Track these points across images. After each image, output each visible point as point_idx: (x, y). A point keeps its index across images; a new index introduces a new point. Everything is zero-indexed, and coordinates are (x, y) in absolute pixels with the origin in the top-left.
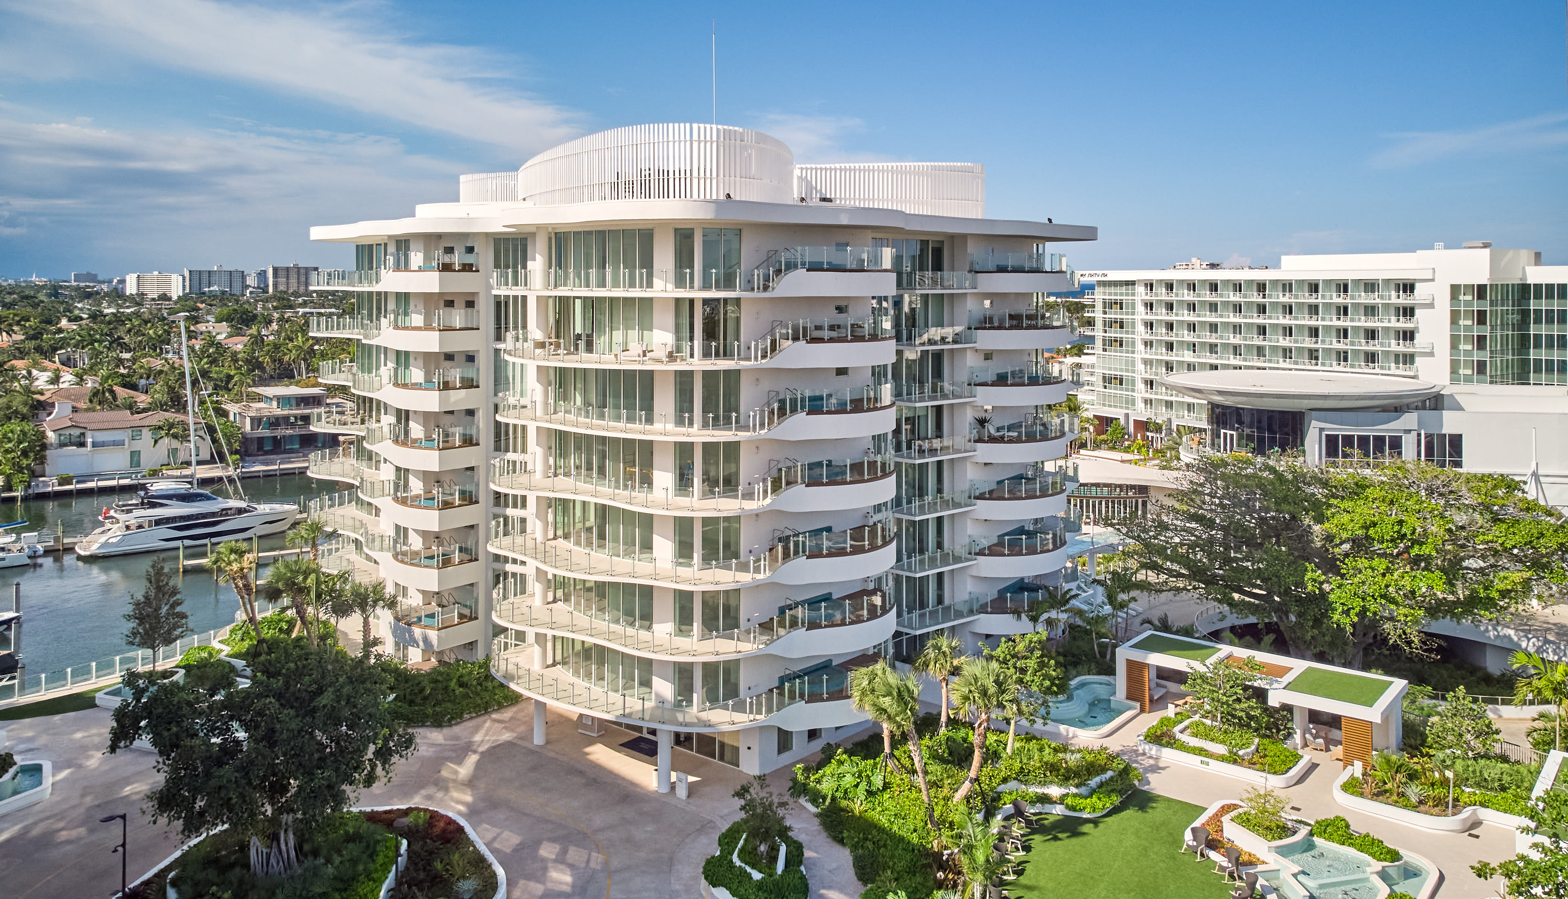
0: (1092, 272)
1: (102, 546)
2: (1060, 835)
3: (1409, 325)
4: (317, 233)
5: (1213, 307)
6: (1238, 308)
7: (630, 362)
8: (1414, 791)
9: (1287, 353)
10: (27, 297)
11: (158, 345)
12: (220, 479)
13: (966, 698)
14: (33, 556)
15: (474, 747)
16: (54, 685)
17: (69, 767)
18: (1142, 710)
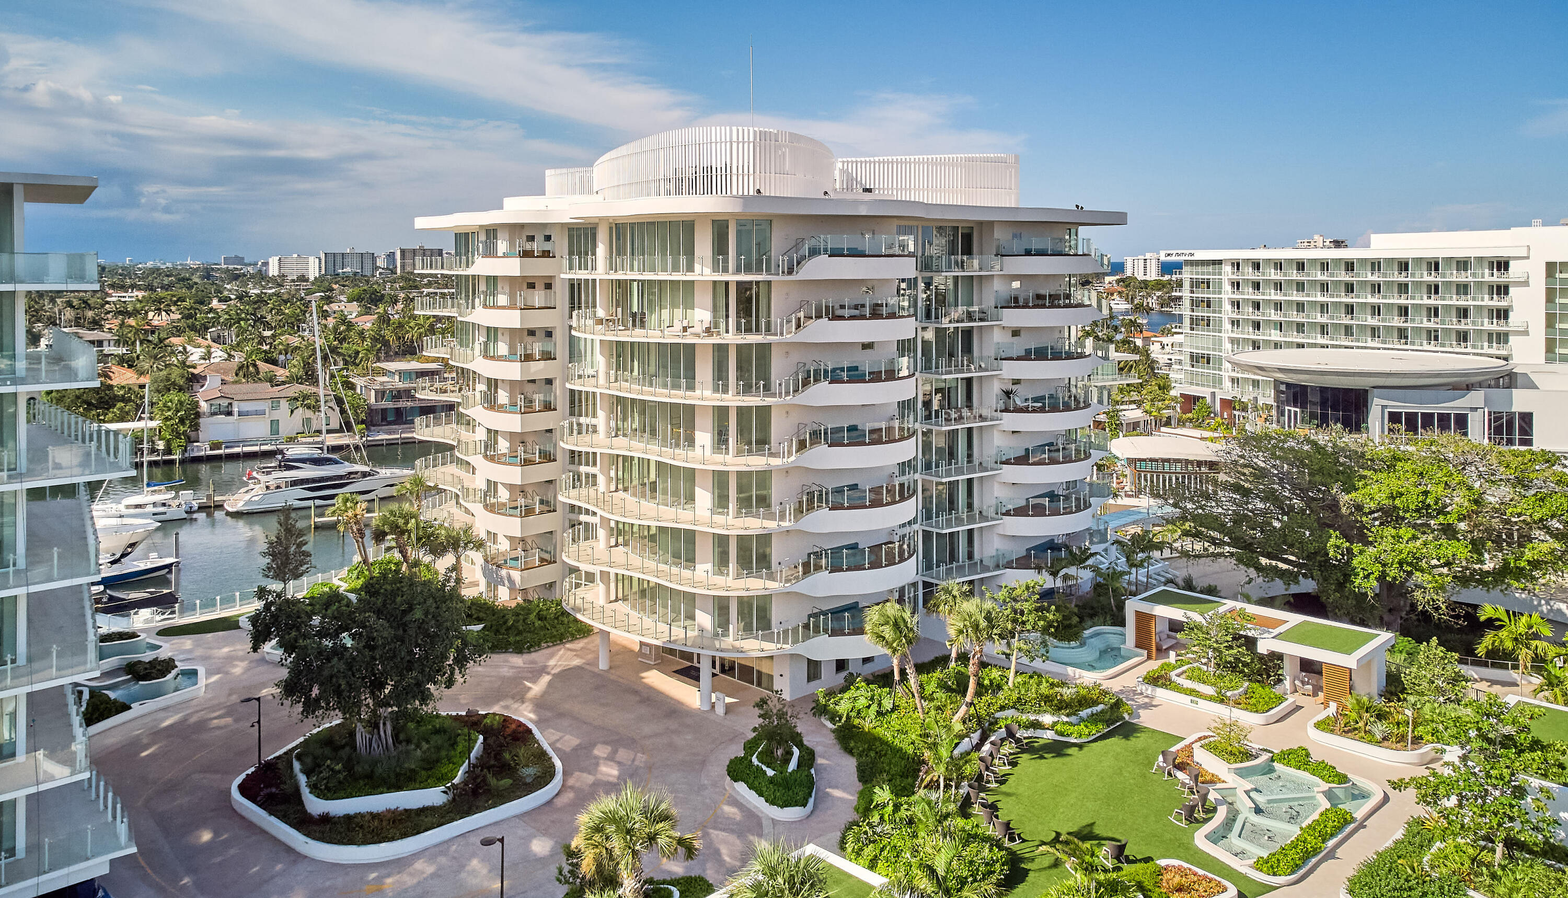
0: (1179, 252)
1: (246, 504)
2: (1046, 755)
3: (1503, 304)
4: (421, 223)
5: (1300, 286)
6: (1324, 287)
7: (671, 337)
8: (1379, 729)
9: (1374, 331)
10: (183, 279)
11: (295, 324)
12: (348, 446)
13: (961, 632)
14: (190, 512)
15: (549, 670)
16: (207, 610)
17: (218, 673)
18: (1149, 657)
